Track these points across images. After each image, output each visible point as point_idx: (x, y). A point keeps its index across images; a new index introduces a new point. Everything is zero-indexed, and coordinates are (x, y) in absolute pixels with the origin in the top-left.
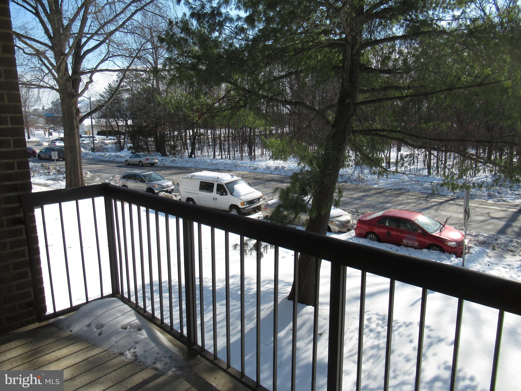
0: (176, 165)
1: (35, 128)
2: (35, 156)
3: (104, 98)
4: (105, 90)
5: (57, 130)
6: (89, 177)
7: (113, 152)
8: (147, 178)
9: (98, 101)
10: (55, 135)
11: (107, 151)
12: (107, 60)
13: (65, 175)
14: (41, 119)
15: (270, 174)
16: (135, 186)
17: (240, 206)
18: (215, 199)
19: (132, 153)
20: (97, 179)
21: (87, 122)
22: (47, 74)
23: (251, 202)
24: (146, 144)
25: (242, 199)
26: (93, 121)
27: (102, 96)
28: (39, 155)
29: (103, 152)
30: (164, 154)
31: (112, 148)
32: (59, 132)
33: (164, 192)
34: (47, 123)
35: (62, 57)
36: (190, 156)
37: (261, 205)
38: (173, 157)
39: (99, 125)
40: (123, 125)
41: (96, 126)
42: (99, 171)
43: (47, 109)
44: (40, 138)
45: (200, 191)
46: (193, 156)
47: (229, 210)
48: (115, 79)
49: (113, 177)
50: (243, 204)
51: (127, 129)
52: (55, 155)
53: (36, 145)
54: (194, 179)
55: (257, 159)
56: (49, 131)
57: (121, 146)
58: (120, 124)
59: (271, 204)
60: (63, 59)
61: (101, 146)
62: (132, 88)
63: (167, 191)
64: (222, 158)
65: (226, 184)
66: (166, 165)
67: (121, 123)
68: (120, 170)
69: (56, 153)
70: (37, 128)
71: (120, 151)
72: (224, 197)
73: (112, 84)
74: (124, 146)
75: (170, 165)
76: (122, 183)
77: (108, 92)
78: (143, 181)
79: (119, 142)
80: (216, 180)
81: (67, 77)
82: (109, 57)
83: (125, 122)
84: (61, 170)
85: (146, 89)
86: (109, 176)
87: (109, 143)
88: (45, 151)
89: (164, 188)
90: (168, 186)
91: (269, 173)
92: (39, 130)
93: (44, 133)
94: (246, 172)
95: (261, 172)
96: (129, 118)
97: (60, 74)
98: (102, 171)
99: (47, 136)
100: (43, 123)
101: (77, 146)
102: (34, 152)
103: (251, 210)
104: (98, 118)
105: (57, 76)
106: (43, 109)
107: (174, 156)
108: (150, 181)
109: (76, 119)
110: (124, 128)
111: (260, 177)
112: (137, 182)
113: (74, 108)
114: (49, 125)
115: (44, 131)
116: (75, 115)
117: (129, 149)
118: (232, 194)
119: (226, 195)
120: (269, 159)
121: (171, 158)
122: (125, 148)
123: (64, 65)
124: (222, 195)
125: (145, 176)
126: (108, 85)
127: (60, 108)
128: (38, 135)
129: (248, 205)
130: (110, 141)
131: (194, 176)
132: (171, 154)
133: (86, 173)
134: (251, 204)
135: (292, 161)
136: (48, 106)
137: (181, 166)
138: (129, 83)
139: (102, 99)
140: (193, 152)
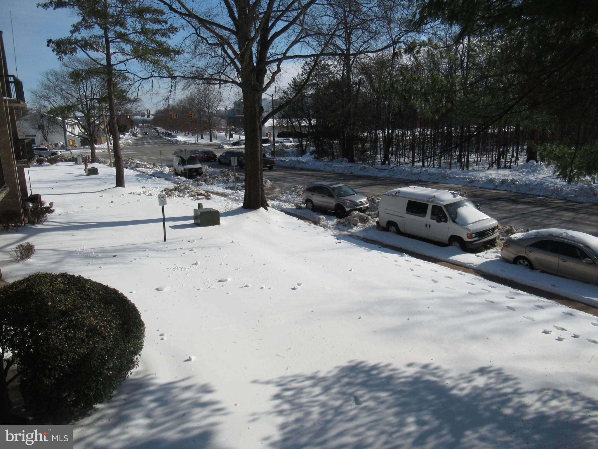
0: (366, 174)
1: (218, 130)
2: (215, 160)
3: (287, 95)
4: (288, 86)
5: (238, 131)
6: (269, 186)
7: (294, 157)
8: (336, 192)
9: (281, 98)
10: (236, 137)
11: (288, 156)
12: (299, 41)
13: (244, 184)
14: (223, 120)
15: (494, 189)
16: (321, 201)
17: (466, 239)
18: (428, 226)
19: (315, 158)
20: (278, 189)
21: (269, 123)
22: (229, 64)
23: (482, 234)
24: (331, 147)
25: (469, 230)
26: (275, 121)
27: (285, 93)
28: (219, 159)
29: (283, 156)
30: (352, 160)
31: (293, 152)
32: (240, 134)
33: (358, 212)
34: (229, 125)
35: (247, 43)
36: (383, 163)
37: (495, 239)
38: (361, 164)
39: (280, 126)
40: (305, 126)
41: (277, 127)
42: (280, 179)
43: (229, 110)
44: (221, 140)
45: (407, 213)
46: (387, 162)
47: (447, 243)
48: (301, 73)
49: (295, 187)
50: (470, 236)
51: (311, 131)
52: (234, 161)
53: (217, 148)
54: (399, 196)
55: (470, 168)
56: (230, 133)
57: (303, 150)
58: (302, 124)
59: (516, 239)
60: (248, 45)
61: (281, 150)
62: (317, 82)
63: (361, 210)
64: (423, 166)
65: (446, 206)
66: (354, 173)
67: (304, 123)
68: (302, 179)
69: (236, 158)
70: (219, 130)
71: (301, 156)
72: (443, 224)
73: (296, 78)
74: (305, 150)
75: (360, 173)
76: (306, 197)
77: (292, 87)
78: (331, 196)
79: (301, 145)
80: (431, 200)
81: (251, 68)
82: (301, 38)
83: (308, 122)
84: (239, 178)
85: (333, 82)
86: (290, 185)
87: (290, 146)
88: (226, 156)
89: (357, 205)
90: (362, 203)
91: (492, 187)
92: (221, 132)
93: (226, 135)
94: (459, 186)
95: (480, 186)
96: (313, 118)
97: (244, 64)
98: (282, 179)
99: (228, 139)
100: (225, 124)
101: (258, 152)
102: (215, 156)
103: (482, 244)
104: (279, 118)
105: (240, 67)
106: (226, 109)
107: (363, 162)
108: (340, 195)
109: (259, 119)
110: (307, 129)
111: (481, 193)
112: (323, 197)
113: (257, 106)
114: (230, 126)
115: (225, 133)
116: (258, 114)
117: (312, 153)
118: (454, 221)
119: (446, 221)
120: (488, 169)
121: (360, 165)
122: (308, 152)
123: (249, 53)
124: (439, 221)
125: (334, 189)
126: (293, 80)
127: (242, 108)
128: (220, 137)
129: (477, 238)
130: (291, 143)
131: (399, 192)
132: (360, 159)
133: (266, 182)
134: (481, 237)
135: (523, 172)
136: (230, 106)
137: (373, 175)
138: (315, 76)
139: (285, 95)
140: (386, 158)
